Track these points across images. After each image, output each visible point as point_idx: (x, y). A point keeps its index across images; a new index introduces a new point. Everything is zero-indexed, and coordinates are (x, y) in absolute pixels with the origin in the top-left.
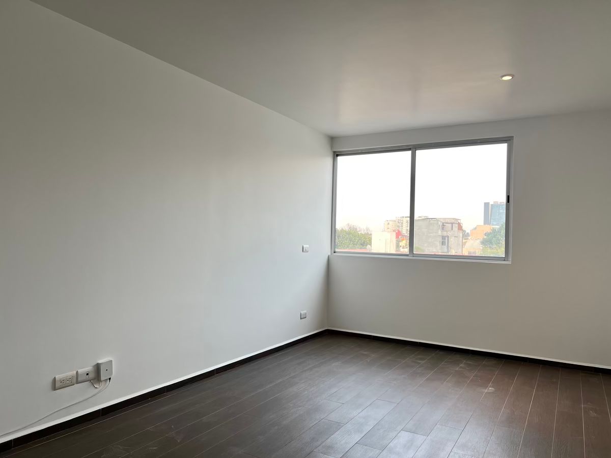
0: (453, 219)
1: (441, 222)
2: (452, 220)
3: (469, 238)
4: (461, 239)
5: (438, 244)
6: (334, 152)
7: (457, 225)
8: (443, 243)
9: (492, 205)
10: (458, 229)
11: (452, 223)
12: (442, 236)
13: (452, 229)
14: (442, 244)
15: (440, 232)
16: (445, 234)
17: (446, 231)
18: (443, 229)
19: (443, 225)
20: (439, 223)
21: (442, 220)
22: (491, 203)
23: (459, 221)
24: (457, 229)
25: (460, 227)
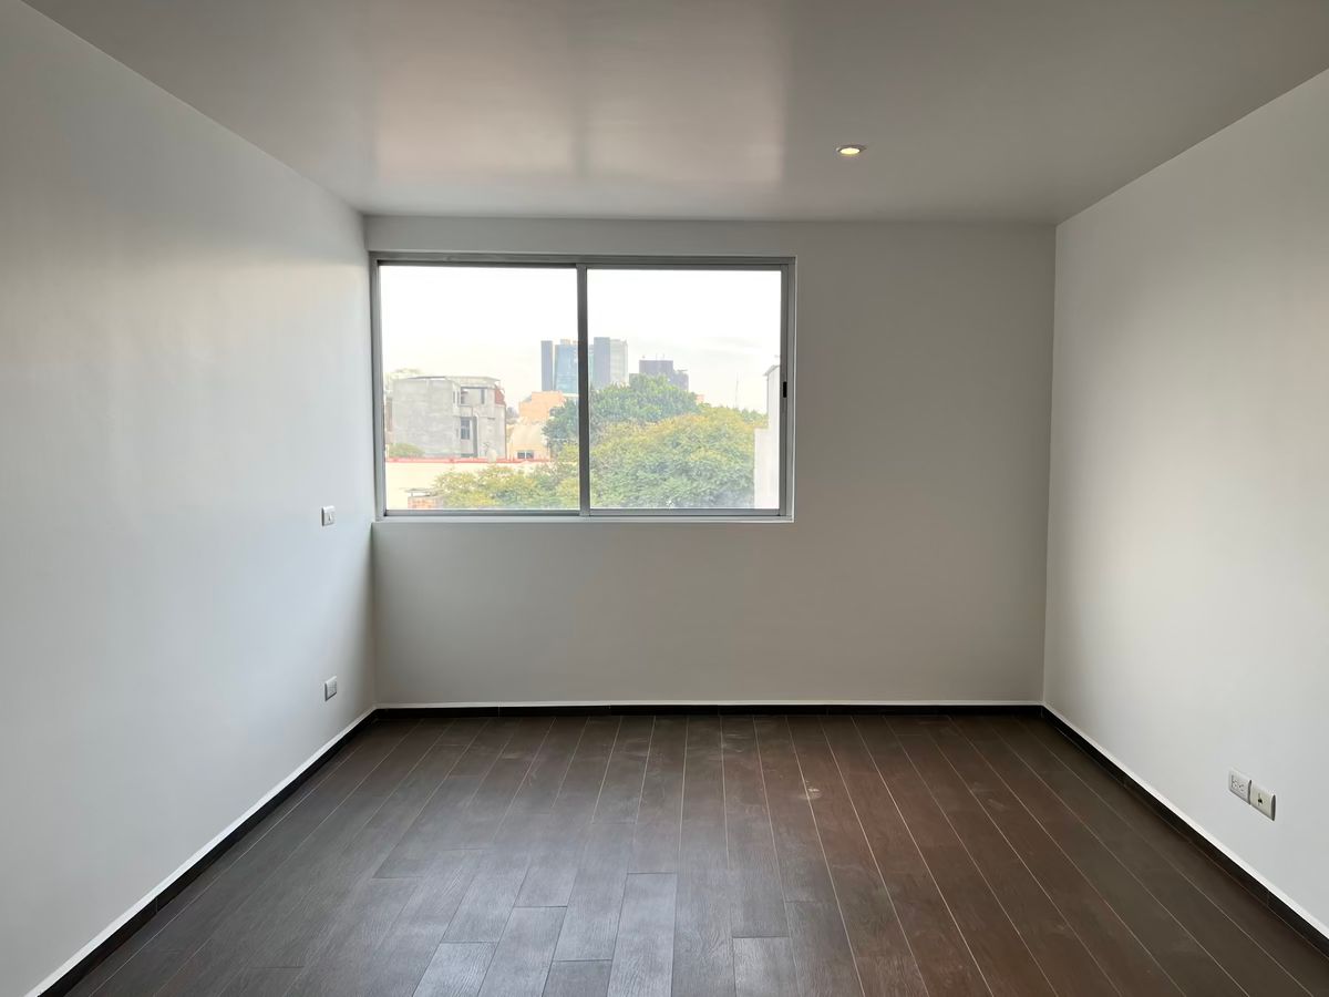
0: (485, 378)
1: (457, 384)
2: (480, 381)
3: (519, 420)
4: (503, 423)
5: (454, 436)
6: (372, 254)
7: (493, 393)
8: (464, 435)
9: (557, 347)
10: (496, 402)
11: (483, 389)
12: (461, 418)
13: (483, 402)
14: (462, 437)
15: (456, 409)
16: (467, 412)
17: (471, 407)
18: (462, 402)
19: (463, 393)
20: (454, 387)
21: (458, 381)
22: (556, 342)
23: (497, 383)
24: (492, 402)
25: (499, 398)
